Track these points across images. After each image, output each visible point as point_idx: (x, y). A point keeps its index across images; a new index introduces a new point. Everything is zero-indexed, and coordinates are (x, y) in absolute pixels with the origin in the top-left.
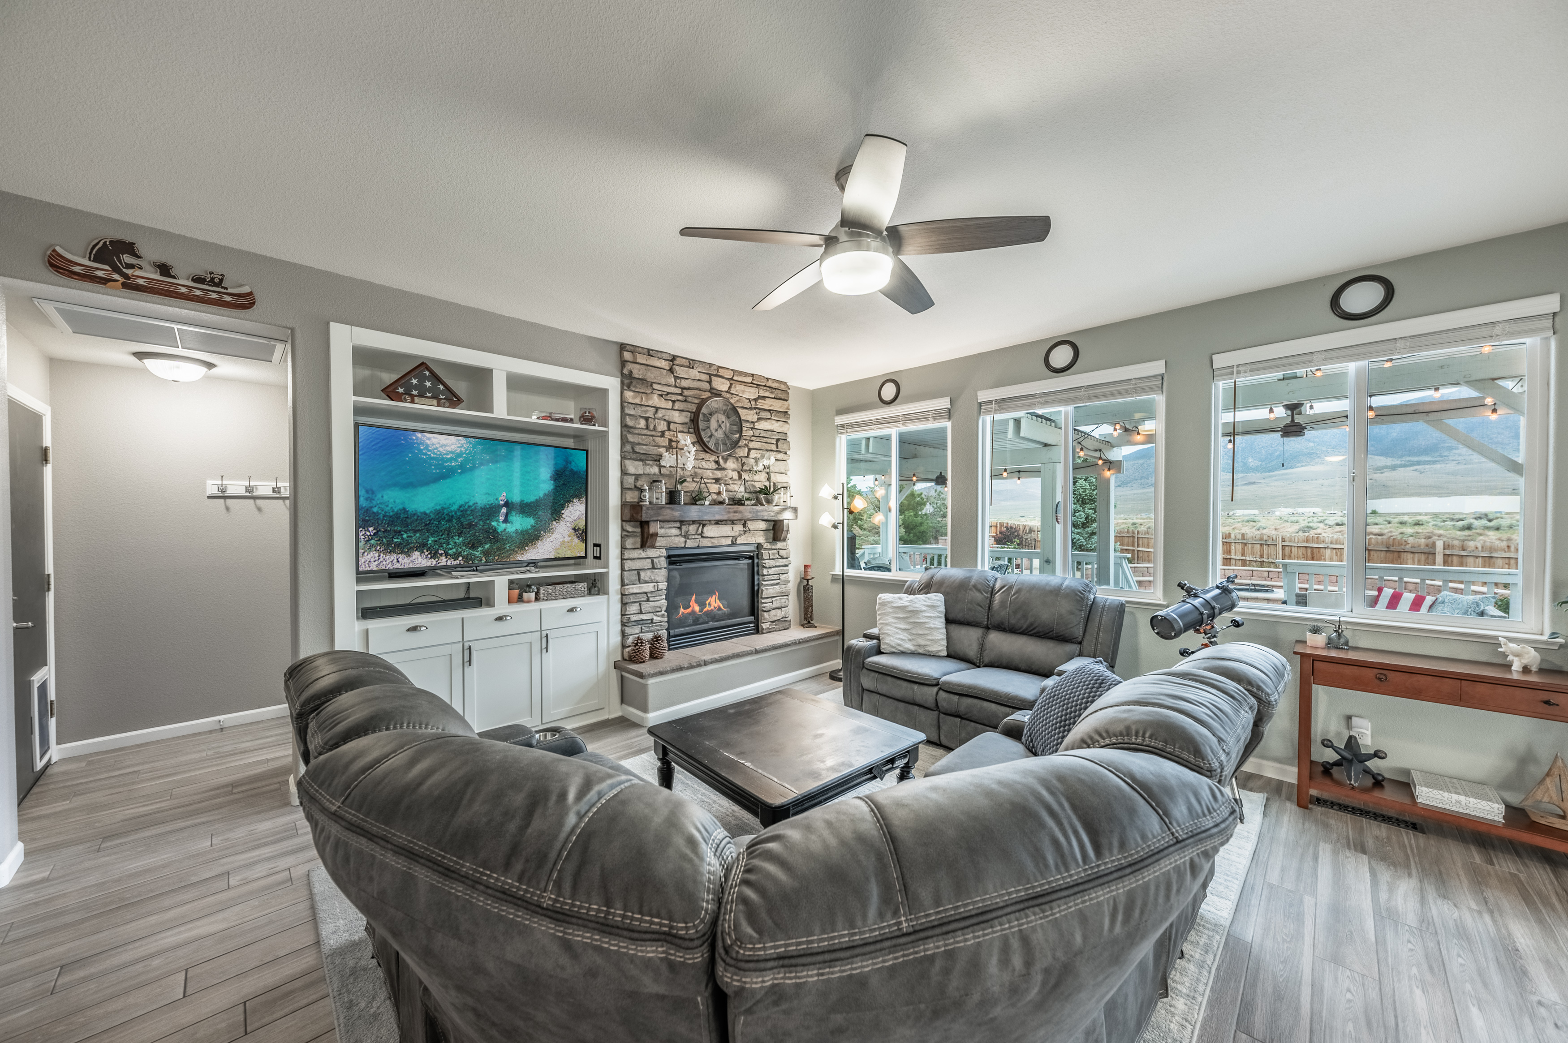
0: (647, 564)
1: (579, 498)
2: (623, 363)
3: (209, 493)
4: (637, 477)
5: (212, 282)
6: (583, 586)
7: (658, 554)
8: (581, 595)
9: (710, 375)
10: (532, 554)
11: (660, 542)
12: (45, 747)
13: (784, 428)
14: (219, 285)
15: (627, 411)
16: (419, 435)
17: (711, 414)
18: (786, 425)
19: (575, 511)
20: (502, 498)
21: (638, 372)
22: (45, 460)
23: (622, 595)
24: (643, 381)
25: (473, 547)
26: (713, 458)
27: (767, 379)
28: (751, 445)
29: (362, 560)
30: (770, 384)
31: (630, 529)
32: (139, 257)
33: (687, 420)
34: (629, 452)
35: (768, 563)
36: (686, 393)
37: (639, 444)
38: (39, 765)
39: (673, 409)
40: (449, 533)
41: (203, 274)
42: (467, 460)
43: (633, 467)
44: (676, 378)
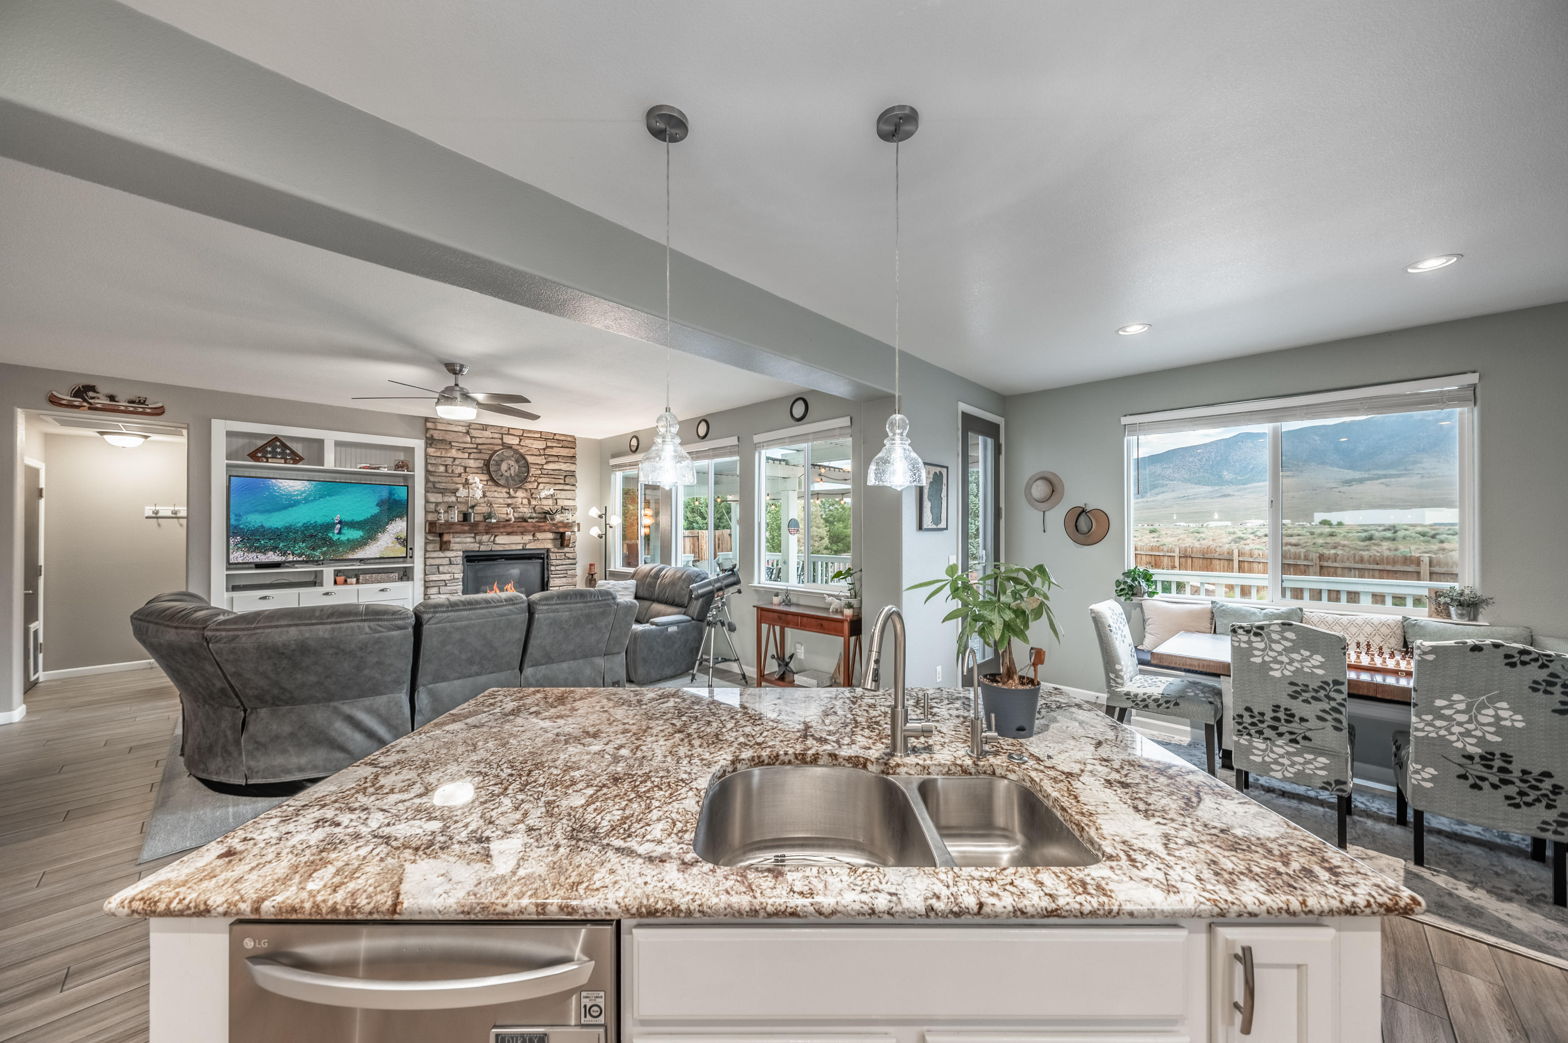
0: (446, 561)
1: (401, 517)
2: (427, 430)
3: (146, 515)
4: (437, 504)
5: (140, 403)
6: (395, 575)
7: (456, 554)
8: (394, 581)
9: (502, 434)
10: (360, 554)
11: (453, 546)
12: (36, 671)
13: (572, 468)
14: (144, 403)
15: (429, 461)
16: (274, 481)
17: (502, 461)
18: (574, 466)
19: (398, 527)
20: (337, 519)
21: (437, 435)
22: (41, 496)
23: (425, 581)
24: (442, 441)
25: (314, 549)
26: (505, 490)
27: (555, 434)
28: (540, 480)
29: (231, 557)
30: (557, 437)
31: (431, 538)
32: (98, 393)
33: (482, 465)
34: (431, 487)
35: (554, 562)
36: (480, 447)
37: (439, 482)
38: (33, 678)
39: (469, 458)
40: (295, 541)
41: (133, 398)
42: (309, 495)
43: (434, 498)
44: (472, 437)
